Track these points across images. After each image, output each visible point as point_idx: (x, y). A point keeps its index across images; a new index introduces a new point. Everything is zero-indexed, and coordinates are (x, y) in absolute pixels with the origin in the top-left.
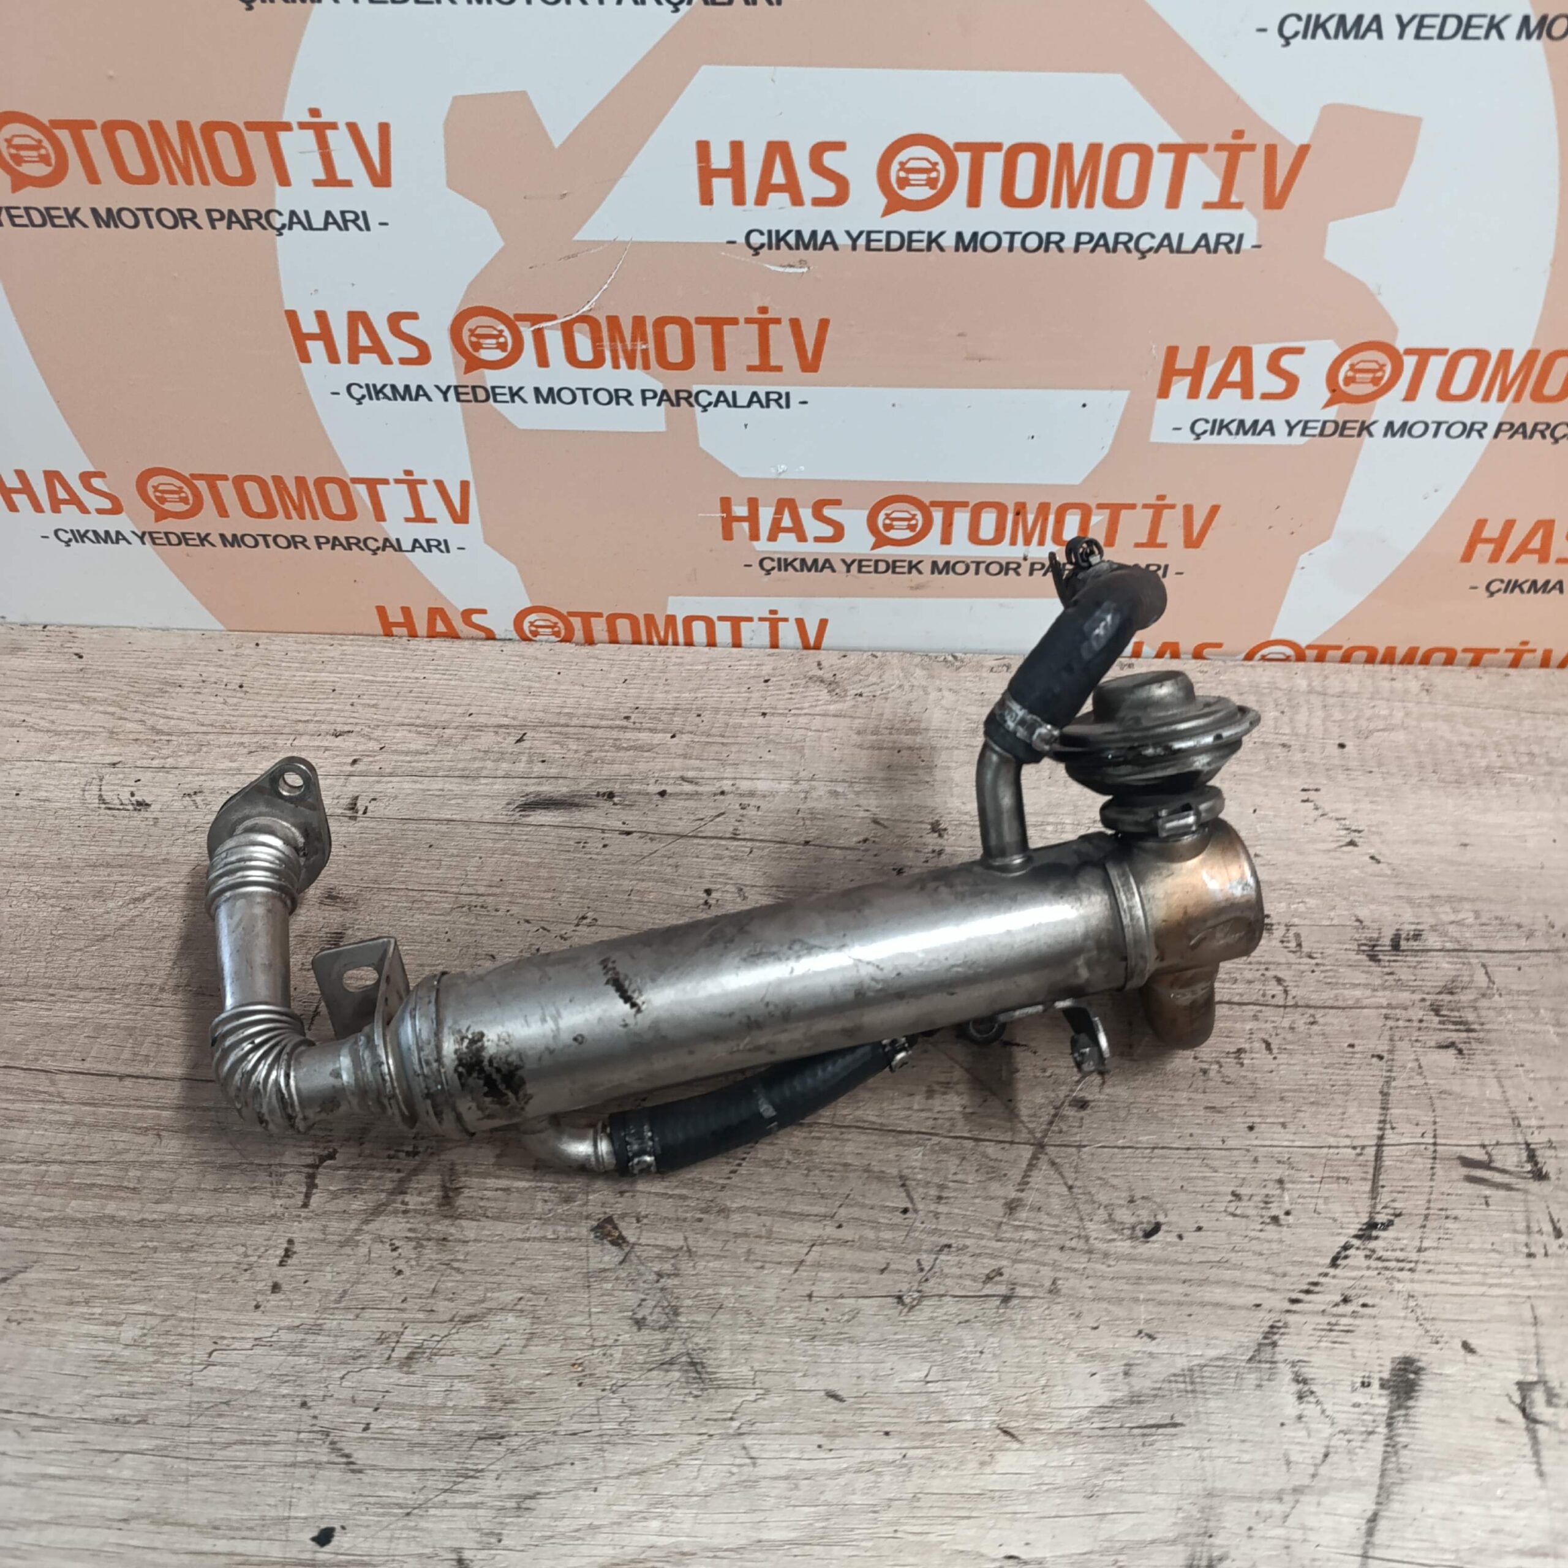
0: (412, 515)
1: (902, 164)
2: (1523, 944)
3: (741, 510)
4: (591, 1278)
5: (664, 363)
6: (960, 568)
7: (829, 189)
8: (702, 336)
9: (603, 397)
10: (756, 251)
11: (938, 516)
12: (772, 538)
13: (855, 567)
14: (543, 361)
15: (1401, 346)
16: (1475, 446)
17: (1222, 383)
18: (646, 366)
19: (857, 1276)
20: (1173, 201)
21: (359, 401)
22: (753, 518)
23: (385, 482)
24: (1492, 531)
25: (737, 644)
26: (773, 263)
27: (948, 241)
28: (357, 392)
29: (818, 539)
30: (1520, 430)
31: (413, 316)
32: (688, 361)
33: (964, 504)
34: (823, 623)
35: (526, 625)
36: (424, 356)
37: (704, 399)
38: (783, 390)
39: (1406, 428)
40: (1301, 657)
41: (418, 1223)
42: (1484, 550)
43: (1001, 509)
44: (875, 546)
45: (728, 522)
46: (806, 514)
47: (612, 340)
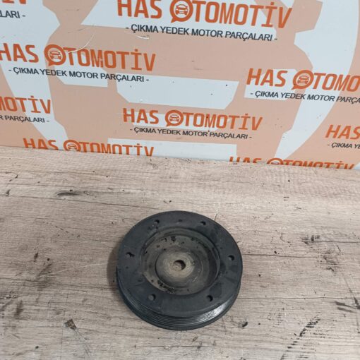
0: (33, 110)
1: (177, 6)
2: (348, 240)
3: (129, 113)
4: (63, 340)
5: (108, 66)
6: (191, 133)
7: (156, 13)
8: (119, 57)
9: (90, 75)
10: (135, 31)
11: (185, 117)
12: (138, 121)
13: (161, 132)
14: (72, 63)
15: (313, 73)
16: (332, 103)
17: (265, 81)
18: (102, 66)
19: (151, 339)
20: (253, 24)
21: (17, 73)
22: (133, 115)
23: (25, 99)
24: (334, 129)
25: (128, 154)
26: (139, 35)
27: (190, 31)
28: (17, 70)
29: (151, 123)
30: (343, 99)
31: (33, 47)
32: (114, 66)
33: (192, 114)
34: (152, 148)
35: (67, 146)
36: (36, 60)
37: (119, 77)
38: (142, 76)
39: (313, 97)
40: (282, 164)
41: (6, 321)
42: (332, 134)
43: (202, 116)
44: (167, 126)
45: (126, 116)
46: (148, 115)
47: (92, 57)
